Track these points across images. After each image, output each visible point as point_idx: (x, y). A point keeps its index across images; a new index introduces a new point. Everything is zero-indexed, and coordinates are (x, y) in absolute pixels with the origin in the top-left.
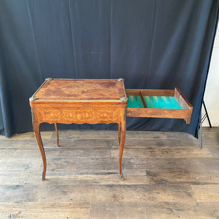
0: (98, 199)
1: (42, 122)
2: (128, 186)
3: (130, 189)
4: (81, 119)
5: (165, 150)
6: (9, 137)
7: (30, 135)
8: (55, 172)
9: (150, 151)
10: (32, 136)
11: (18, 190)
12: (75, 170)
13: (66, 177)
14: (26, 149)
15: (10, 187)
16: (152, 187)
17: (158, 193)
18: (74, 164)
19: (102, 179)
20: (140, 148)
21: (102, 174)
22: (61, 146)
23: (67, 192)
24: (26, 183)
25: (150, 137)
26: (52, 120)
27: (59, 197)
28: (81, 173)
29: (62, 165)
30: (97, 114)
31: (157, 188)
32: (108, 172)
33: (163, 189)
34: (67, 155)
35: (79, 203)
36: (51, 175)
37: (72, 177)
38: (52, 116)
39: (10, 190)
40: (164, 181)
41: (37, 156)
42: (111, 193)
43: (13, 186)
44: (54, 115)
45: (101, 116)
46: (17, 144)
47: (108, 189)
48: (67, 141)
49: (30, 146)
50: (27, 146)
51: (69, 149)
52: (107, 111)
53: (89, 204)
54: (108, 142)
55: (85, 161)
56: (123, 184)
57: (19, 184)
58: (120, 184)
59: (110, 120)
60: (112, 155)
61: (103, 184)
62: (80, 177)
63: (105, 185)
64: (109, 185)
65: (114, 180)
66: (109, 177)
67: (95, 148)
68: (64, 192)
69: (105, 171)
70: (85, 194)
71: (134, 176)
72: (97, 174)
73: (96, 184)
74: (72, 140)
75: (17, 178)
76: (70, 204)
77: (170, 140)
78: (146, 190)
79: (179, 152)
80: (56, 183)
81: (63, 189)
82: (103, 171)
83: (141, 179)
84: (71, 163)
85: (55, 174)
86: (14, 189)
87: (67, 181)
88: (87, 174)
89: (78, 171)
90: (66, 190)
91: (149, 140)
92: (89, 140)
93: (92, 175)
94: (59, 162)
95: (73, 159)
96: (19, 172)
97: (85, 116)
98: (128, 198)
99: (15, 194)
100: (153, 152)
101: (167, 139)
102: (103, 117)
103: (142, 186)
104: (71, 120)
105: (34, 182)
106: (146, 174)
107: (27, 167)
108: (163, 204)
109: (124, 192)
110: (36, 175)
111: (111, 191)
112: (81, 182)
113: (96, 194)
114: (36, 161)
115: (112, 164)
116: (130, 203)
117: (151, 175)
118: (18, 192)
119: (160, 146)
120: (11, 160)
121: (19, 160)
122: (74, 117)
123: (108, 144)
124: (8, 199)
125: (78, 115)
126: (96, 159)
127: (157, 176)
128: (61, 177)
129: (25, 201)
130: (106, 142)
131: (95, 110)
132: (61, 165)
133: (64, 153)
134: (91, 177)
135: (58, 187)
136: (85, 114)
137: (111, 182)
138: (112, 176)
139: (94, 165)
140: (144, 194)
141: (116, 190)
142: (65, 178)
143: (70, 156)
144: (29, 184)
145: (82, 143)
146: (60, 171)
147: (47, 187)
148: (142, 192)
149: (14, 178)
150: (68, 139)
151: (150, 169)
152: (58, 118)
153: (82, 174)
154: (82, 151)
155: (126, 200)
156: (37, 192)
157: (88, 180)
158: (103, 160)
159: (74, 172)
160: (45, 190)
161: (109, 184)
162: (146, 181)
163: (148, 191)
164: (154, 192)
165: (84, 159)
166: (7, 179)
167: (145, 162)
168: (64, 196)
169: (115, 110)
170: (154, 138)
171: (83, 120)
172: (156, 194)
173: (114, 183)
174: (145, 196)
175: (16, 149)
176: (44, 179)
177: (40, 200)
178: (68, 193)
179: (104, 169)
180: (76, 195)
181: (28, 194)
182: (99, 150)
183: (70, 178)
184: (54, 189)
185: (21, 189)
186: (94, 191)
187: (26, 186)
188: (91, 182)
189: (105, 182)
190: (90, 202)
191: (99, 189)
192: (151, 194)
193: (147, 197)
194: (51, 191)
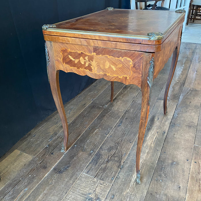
0: (191, 138)
8: (126, 166)
13: (144, 156)
17: (190, 102)
18: (118, 143)
19: (160, 128)
21: (151, 125)
27: (180, 171)
29: (116, 155)
34: (95, 146)
35: (195, 154)
41: (71, 182)
42: (185, 127)
47: (177, 128)
49: (29, 190)
50: (25, 194)
51: (82, 141)
55: (120, 133)
56: (171, 117)
60: (120, 110)
61: (167, 129)
62: (149, 143)
63: (171, 128)
65: (164, 120)
66: (159, 122)
67: (98, 119)
68: (172, 164)
70: (181, 147)
72: (149, 129)
76: (195, 162)
81: (166, 164)
84: (116, 145)
87: (151, 157)
88: (146, 137)
89: (136, 143)
90: (170, 161)
93: (150, 133)
95: (107, 141)
98: (193, 119)
105: (138, 196)
110: (122, 190)
111: (180, 126)
112: (157, 145)
113: (183, 138)
114: (83, 185)
123: (99, 108)
126: (121, 123)
130: (92, 108)
134: (154, 135)
135: (161, 168)
137: (167, 123)
140: (190, 109)
141: (180, 123)
142: (146, 157)
143: (99, 143)
145: (78, 126)
146: (127, 160)
147: (156, 180)
148: (186, 109)
154: (97, 130)
158: (127, 118)
160: (162, 183)
161: (169, 125)
163: (186, 106)
164: (188, 104)
165: (114, 132)
168: (179, 165)
173: (169, 121)
177: (181, 194)
180: (181, 154)
182: (106, 117)
183: (148, 153)
184: (163, 173)
186: (177, 138)
188: (161, 137)
189: (165, 127)
190: (195, 146)
191: (176, 134)
192: (191, 106)
193: (194, 109)
194: (166, 177)
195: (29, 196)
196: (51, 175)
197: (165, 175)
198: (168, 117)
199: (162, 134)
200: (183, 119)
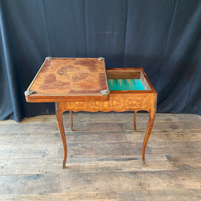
0: (125, 188)
1: (66, 110)
2: (152, 173)
3: (155, 176)
4: (108, 107)
5: (180, 134)
6: (19, 121)
7: (40, 119)
8: (74, 159)
9: (166, 135)
10: (43, 120)
11: (39, 180)
12: (94, 156)
13: (87, 164)
14: (39, 134)
15: (30, 176)
16: (176, 173)
17: (183, 180)
18: (91, 149)
19: (124, 166)
20: (155, 131)
21: (123, 160)
22: (74, 131)
23: (90, 181)
24: (47, 172)
25: (162, 120)
26: (77, 108)
27: (83, 186)
28: (100, 159)
29: (80, 151)
30: (125, 101)
31: (182, 174)
32: (128, 158)
33: (188, 175)
34: (83, 140)
35: (106, 193)
36: (71, 162)
37: (93, 164)
38: (77, 103)
39: (31, 180)
40: (186, 166)
41: (52, 142)
42: (137, 181)
43: (33, 176)
44: (79, 103)
45: (130, 103)
46: (28, 129)
47: (132, 176)
48: (79, 125)
49: (42, 131)
50: (39, 131)
51: (83, 133)
52: (137, 98)
53: (117, 194)
54: (121, 125)
55: (102, 147)
56: (146, 170)
57: (39, 174)
58: (143, 170)
59: (139, 107)
60: (128, 139)
61: (126, 171)
62: (101, 164)
63: (128, 172)
64: (132, 172)
65: (136, 166)
66: (130, 163)
67: (110, 132)
68: (88, 181)
69: (125, 157)
70: (109, 183)
71: (155, 162)
72: (117, 160)
73: (118, 171)
74: (85, 124)
75: (36, 166)
76: (97, 194)
77: (182, 122)
78: (171, 177)
79: (194, 135)
80: (77, 170)
81: (86, 177)
82: (122, 156)
83: (163, 165)
84: (89, 149)
85: (74, 161)
86: (35, 178)
87: (88, 168)
88: (107, 161)
89: (97, 158)
90: (90, 179)
91: (161, 123)
92: (101, 123)
93: (113, 161)
94: (76, 147)
95: (90, 144)
96: (36, 160)
97: (112, 104)
98: (154, 186)
99: (37, 184)
100: (168, 136)
101: (179, 121)
102: (132, 105)
103: (165, 172)
104: (97, 108)
105: (54, 170)
106: (167, 159)
107: (44, 154)
108: (191, 191)
109: (149, 179)
110: (55, 162)
111: (136, 178)
112: (103, 169)
113: (121, 183)
114: (52, 147)
115: (130, 149)
116: (158, 192)
117: (172, 160)
118: (40, 182)
119: (174, 129)
120: (25, 147)
121: (34, 147)
122: (100, 105)
123: (122, 128)
124: (31, 190)
125: (105, 103)
126: (113, 144)
127: (179, 161)
128: (81, 164)
129: (49, 191)
130: (119, 125)
131: (124, 97)
132: (78, 151)
133: (80, 137)
134: (112, 164)
135: (81, 176)
136: (113, 101)
137: (134, 169)
138: (134, 162)
139: (112, 151)
140: (170, 181)
141: (141, 177)
142: (86, 166)
143: (86, 141)
144: (49, 172)
145: (95, 127)
146: (79, 157)
147: (69, 175)
148: (167, 178)
149: (33, 166)
150: (81, 123)
151: (169, 153)
152: (84, 106)
153: (102, 160)
154: (97, 135)
155: (153, 188)
156: (60, 182)
157: (109, 167)
158: (121, 145)
159: (94, 158)
160: (68, 179)
161: (132, 170)
162: (168, 167)
163: (173, 177)
164: (179, 178)
165: (101, 144)
166: (26, 168)
167: (163, 147)
168: (89, 185)
169: (145, 97)
170: (167, 120)
171: (110, 108)
172: (182, 180)
173: (137, 170)
174: (171, 183)
175: (29, 135)
176: (64, 167)
177: (64, 190)
178: (92, 182)
179: (123, 155)
180: (101, 184)
181: (51, 184)
182: (114, 134)
183: (91, 165)
184: (77, 177)
185: (43, 179)
186: (119, 179)
187: (47, 175)
188: (113, 169)
189: (128, 169)
190: (117, 192)
191: (123, 177)
192: (177, 181)
193: (174, 184)
194: (74, 180)
195: (39, 133)
196: (54, 133)
197: (75, 179)
198: (143, 168)
199: (117, 168)
200: (149, 178)
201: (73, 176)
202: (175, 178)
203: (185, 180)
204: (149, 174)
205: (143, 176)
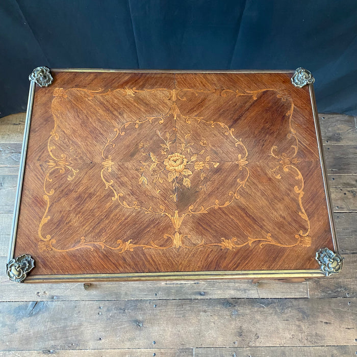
0: (209, 341)
2: (268, 303)
3: (271, 311)
5: (349, 188)
11: (39, 318)
16: (316, 306)
17: (327, 323)
19: (213, 284)
23: (142, 322)
24: (53, 297)
31: (326, 308)
33: (339, 311)
35: (172, 351)
39: (23, 318)
40: (341, 287)
42: (234, 325)
43: (27, 306)
47: (226, 312)
53: (192, 355)
56: (256, 296)
57: (38, 300)
58: (251, 296)
61: (216, 297)
63: (219, 302)
68: (138, 322)
70: (179, 328)
73: (199, 297)
76: (155, 355)
78: (305, 315)
80: (116, 294)
81: (133, 313)
86: (31, 314)
87: (138, 288)
90: (140, 318)
98: (267, 336)
99: (36, 329)
103: (295, 303)
105: (67, 292)
108: (335, 351)
109: (258, 321)
111: (234, 317)
112: (168, 291)
113: (203, 328)
116: (272, 351)
118: (41, 324)
119: (340, 170)
124: (26, 342)
129: (61, 346)
135: (123, 309)
137: (232, 292)
140: (299, 326)
141: (243, 315)
144: (58, 297)
147: (100, 308)
148: (295, 319)
155: (262, 342)
156: (81, 325)
157: (182, 287)
160: (98, 316)
161: (227, 296)
162: (303, 288)
163: (308, 316)
164: (319, 320)
166: (8, 286)
168: (139, 332)
170: (328, 139)
172: (324, 325)
173: (238, 295)
174: (301, 331)
177: (91, 344)
178: (146, 325)
180: (162, 330)
181: (65, 327)
184: (116, 313)
185: (46, 315)
186: (199, 318)
187: (54, 303)
188: (190, 292)
189: (219, 292)
190: (192, 349)
191: (207, 313)
192: (313, 325)
193: (306, 333)
194: (109, 319)
197: (111, 316)
198: (252, 290)
199: (197, 290)
200: (259, 317)
201: (108, 310)
202: (312, 319)
203: (330, 323)
204: (261, 307)
205: (248, 311)
